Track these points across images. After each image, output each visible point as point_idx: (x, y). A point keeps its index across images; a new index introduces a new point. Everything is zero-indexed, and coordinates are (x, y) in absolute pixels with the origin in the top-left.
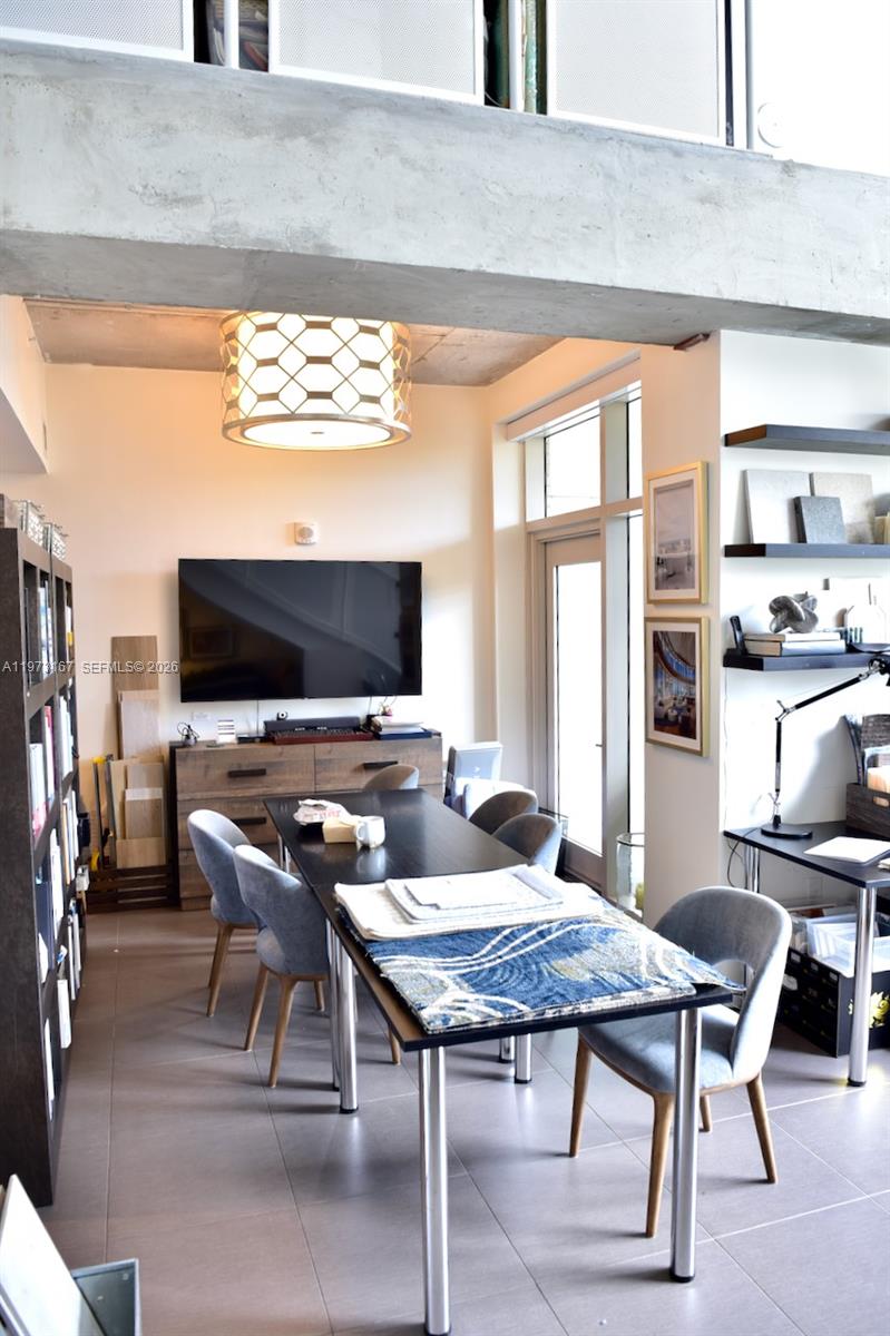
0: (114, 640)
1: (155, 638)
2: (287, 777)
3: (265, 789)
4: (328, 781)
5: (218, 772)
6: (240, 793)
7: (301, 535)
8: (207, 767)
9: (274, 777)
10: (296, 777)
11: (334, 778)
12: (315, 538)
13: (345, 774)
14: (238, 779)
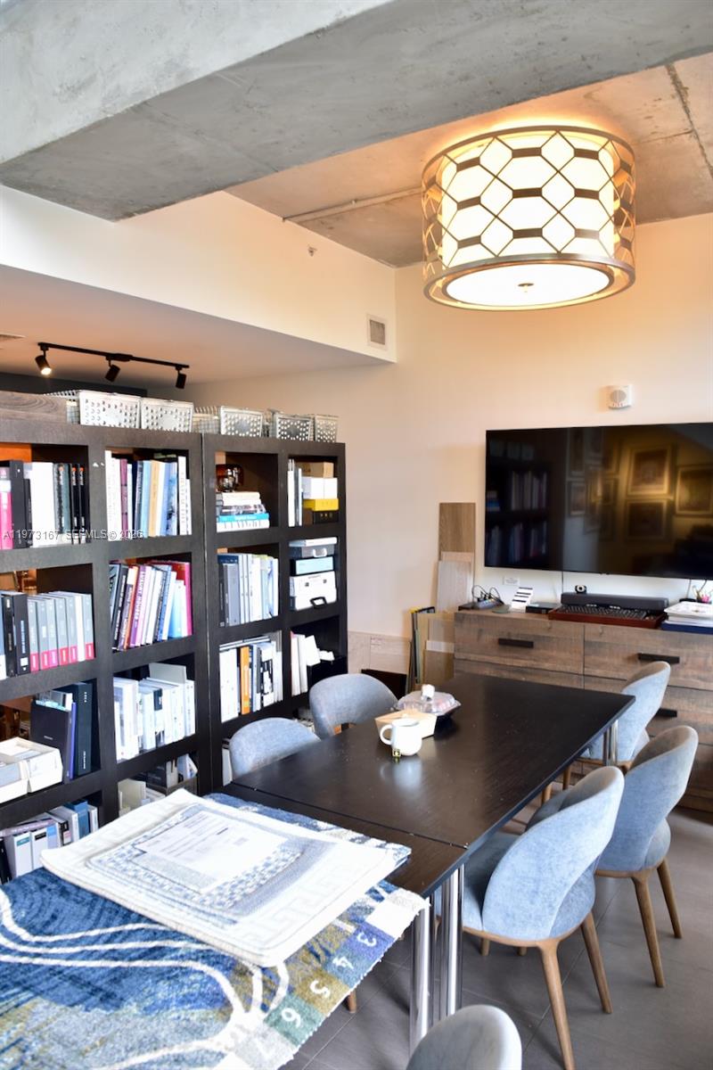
0: (442, 505)
1: (474, 504)
2: (554, 653)
3: (533, 662)
4: (598, 666)
5: (489, 638)
6: (509, 662)
7: (614, 398)
8: (481, 631)
9: (542, 651)
10: (563, 655)
11: (603, 663)
12: (629, 400)
13: (617, 662)
14: (508, 647)
